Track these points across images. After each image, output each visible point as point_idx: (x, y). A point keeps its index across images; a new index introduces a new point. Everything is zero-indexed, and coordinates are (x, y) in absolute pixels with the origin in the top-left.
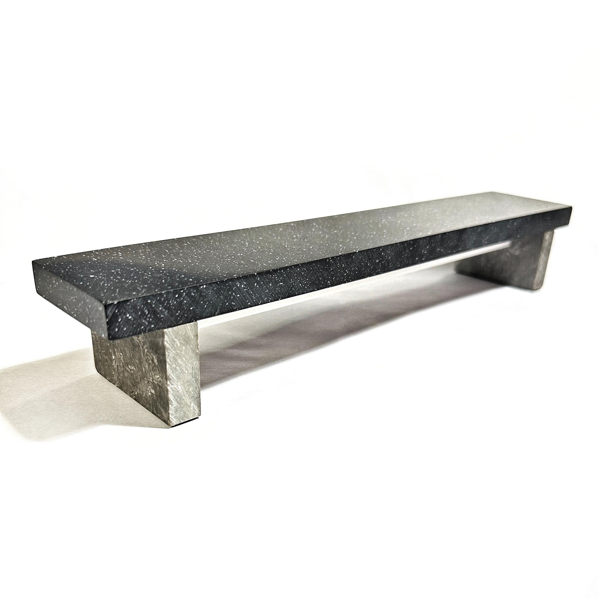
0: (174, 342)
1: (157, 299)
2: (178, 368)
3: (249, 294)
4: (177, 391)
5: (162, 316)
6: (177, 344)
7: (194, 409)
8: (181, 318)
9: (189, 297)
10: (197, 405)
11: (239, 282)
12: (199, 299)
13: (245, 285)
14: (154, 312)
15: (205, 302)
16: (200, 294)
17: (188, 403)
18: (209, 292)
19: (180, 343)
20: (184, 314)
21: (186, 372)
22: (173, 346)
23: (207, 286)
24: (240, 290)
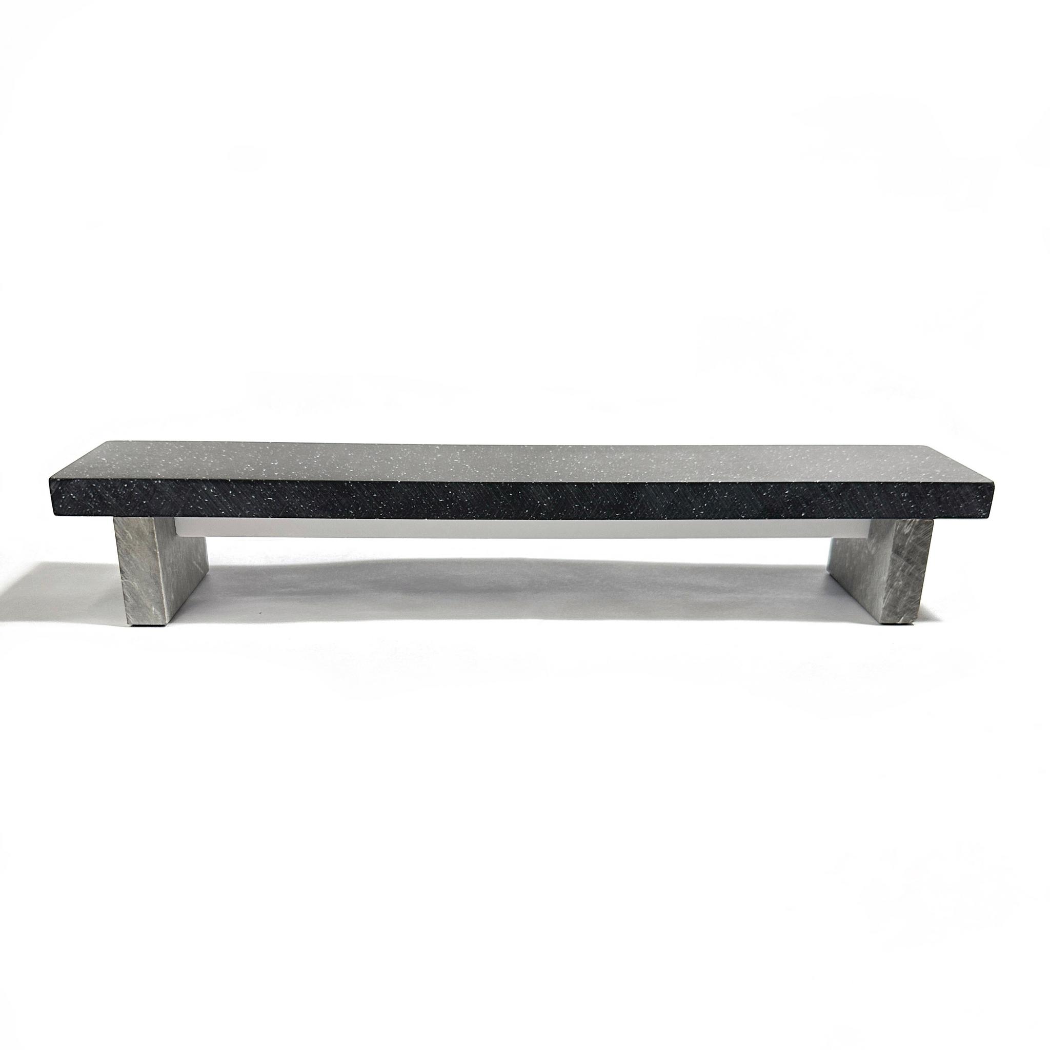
0: (125, 533)
1: (102, 485)
2: (131, 562)
3: (221, 502)
4: (133, 588)
5: (109, 503)
6: (128, 536)
7: (155, 614)
8: (132, 510)
9: (140, 489)
10: (159, 611)
11: (206, 485)
12: (153, 494)
13: (213, 490)
14: (101, 498)
15: (161, 499)
16: (155, 489)
17: (148, 605)
18: (166, 489)
19: (133, 537)
20: (135, 506)
21: (143, 570)
22: (125, 537)
23: (163, 482)
24: (208, 495)
